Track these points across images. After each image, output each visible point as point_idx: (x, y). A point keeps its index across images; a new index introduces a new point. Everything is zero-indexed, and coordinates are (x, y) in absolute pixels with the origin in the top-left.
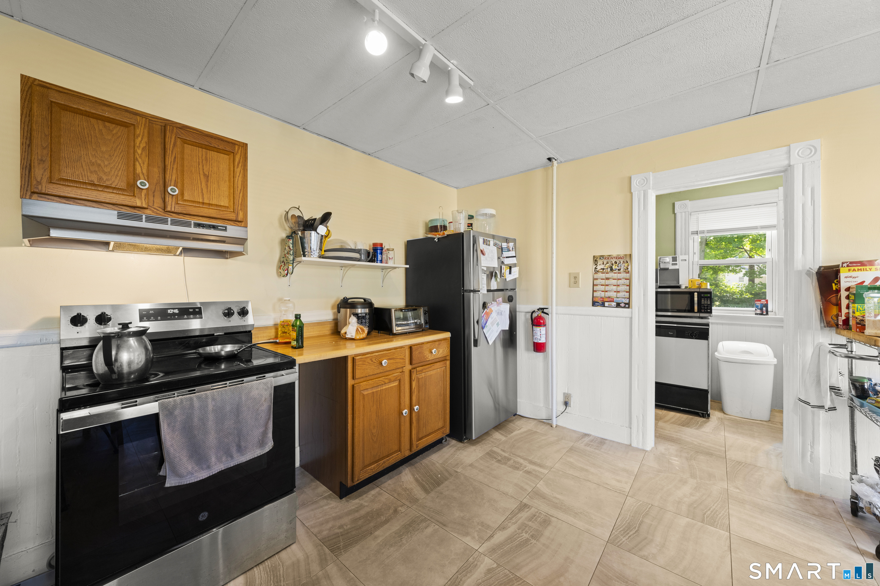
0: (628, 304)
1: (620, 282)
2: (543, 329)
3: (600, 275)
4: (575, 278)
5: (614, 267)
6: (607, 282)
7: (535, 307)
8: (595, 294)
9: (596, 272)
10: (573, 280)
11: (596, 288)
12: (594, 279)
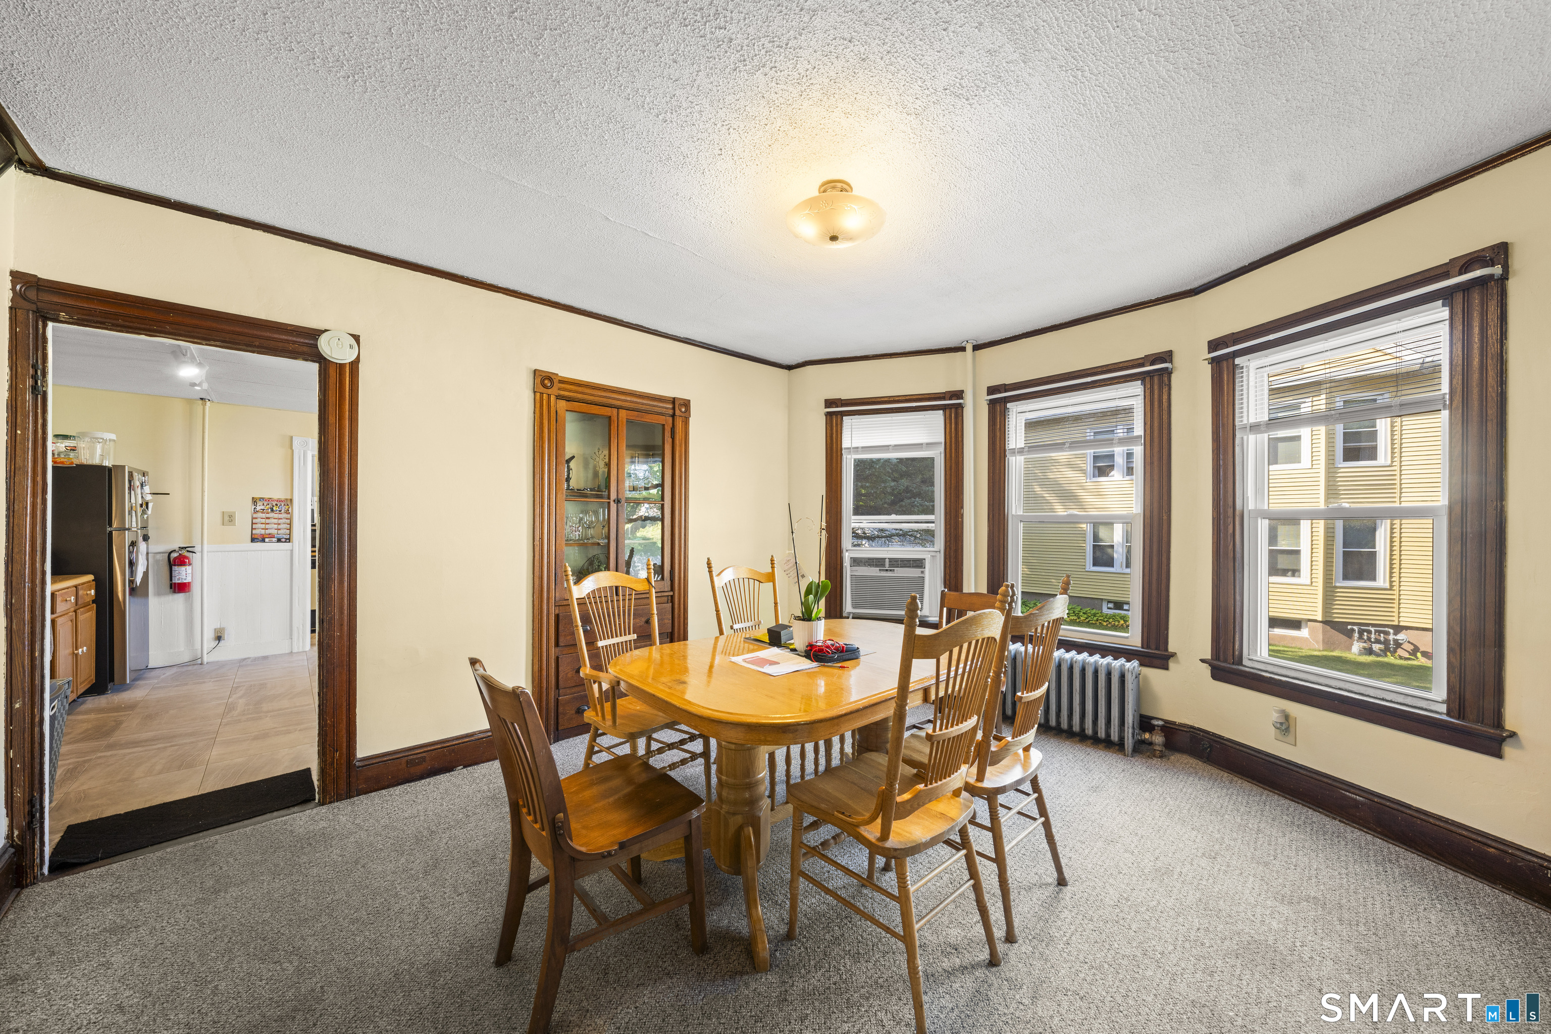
0: (289, 539)
1: (280, 521)
2: (189, 568)
3: (260, 515)
4: (230, 516)
5: (274, 508)
6: (268, 521)
7: (176, 546)
8: (254, 532)
9: (256, 512)
10: (227, 518)
11: (254, 526)
12: (253, 518)
